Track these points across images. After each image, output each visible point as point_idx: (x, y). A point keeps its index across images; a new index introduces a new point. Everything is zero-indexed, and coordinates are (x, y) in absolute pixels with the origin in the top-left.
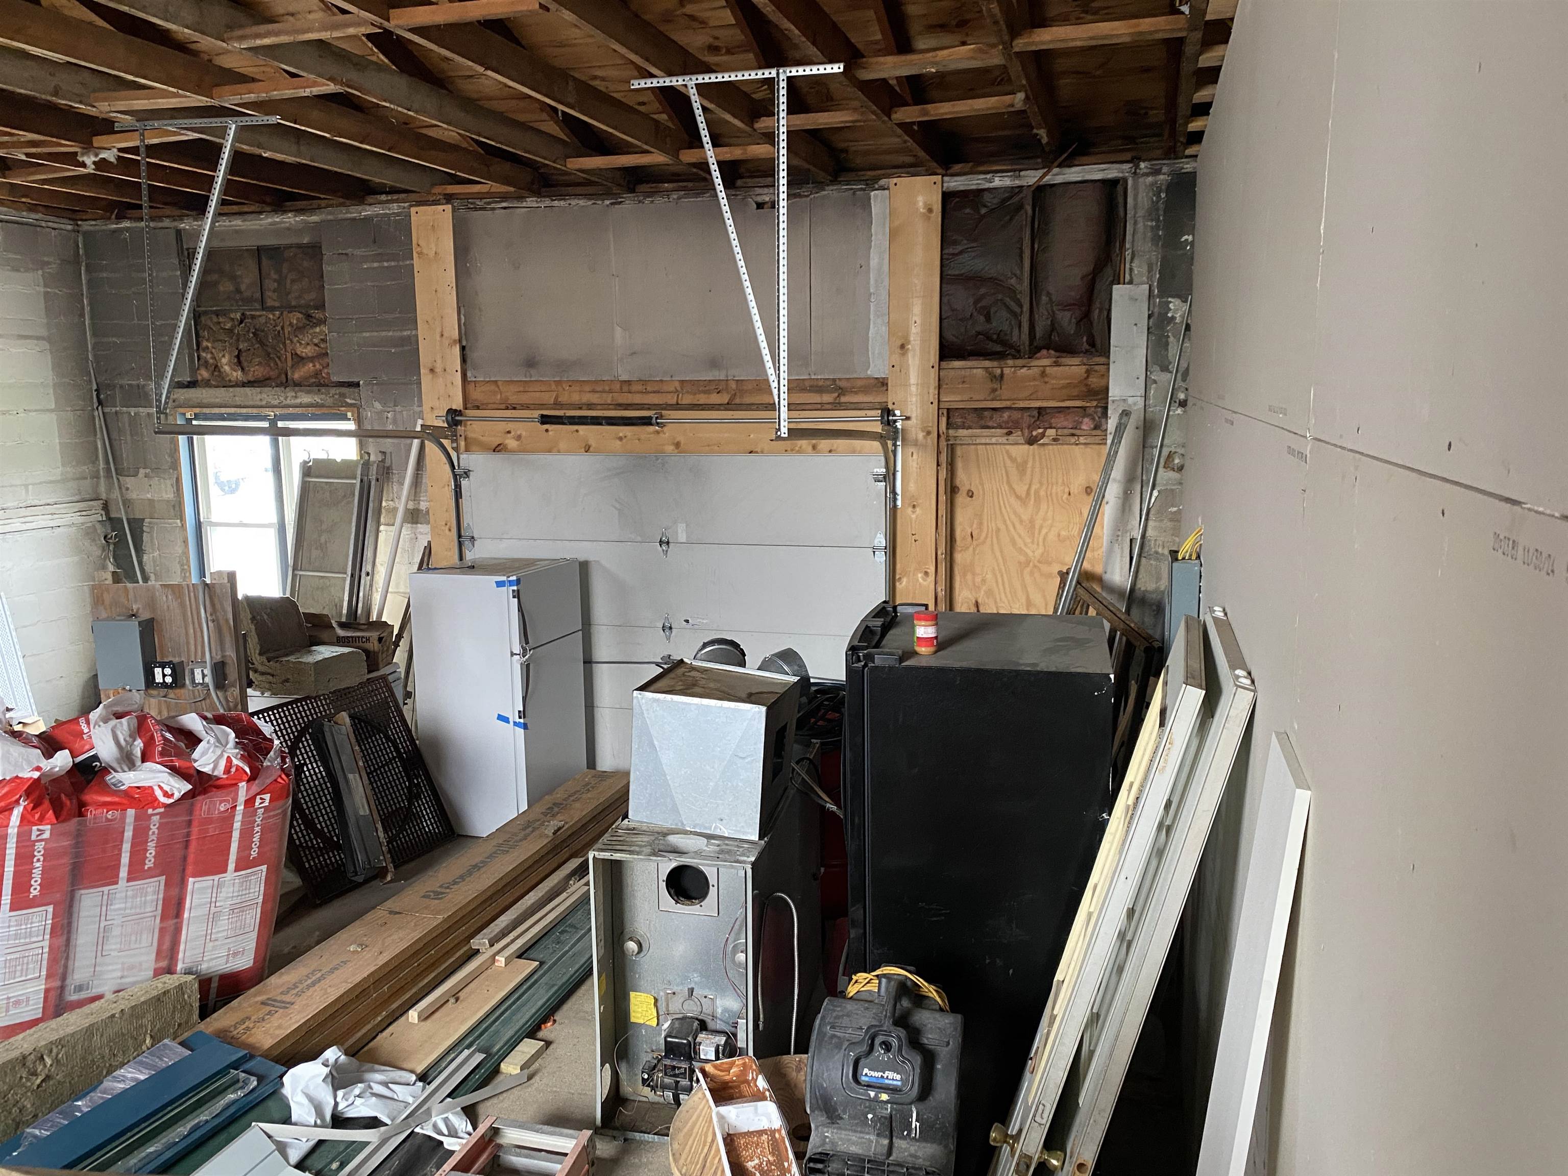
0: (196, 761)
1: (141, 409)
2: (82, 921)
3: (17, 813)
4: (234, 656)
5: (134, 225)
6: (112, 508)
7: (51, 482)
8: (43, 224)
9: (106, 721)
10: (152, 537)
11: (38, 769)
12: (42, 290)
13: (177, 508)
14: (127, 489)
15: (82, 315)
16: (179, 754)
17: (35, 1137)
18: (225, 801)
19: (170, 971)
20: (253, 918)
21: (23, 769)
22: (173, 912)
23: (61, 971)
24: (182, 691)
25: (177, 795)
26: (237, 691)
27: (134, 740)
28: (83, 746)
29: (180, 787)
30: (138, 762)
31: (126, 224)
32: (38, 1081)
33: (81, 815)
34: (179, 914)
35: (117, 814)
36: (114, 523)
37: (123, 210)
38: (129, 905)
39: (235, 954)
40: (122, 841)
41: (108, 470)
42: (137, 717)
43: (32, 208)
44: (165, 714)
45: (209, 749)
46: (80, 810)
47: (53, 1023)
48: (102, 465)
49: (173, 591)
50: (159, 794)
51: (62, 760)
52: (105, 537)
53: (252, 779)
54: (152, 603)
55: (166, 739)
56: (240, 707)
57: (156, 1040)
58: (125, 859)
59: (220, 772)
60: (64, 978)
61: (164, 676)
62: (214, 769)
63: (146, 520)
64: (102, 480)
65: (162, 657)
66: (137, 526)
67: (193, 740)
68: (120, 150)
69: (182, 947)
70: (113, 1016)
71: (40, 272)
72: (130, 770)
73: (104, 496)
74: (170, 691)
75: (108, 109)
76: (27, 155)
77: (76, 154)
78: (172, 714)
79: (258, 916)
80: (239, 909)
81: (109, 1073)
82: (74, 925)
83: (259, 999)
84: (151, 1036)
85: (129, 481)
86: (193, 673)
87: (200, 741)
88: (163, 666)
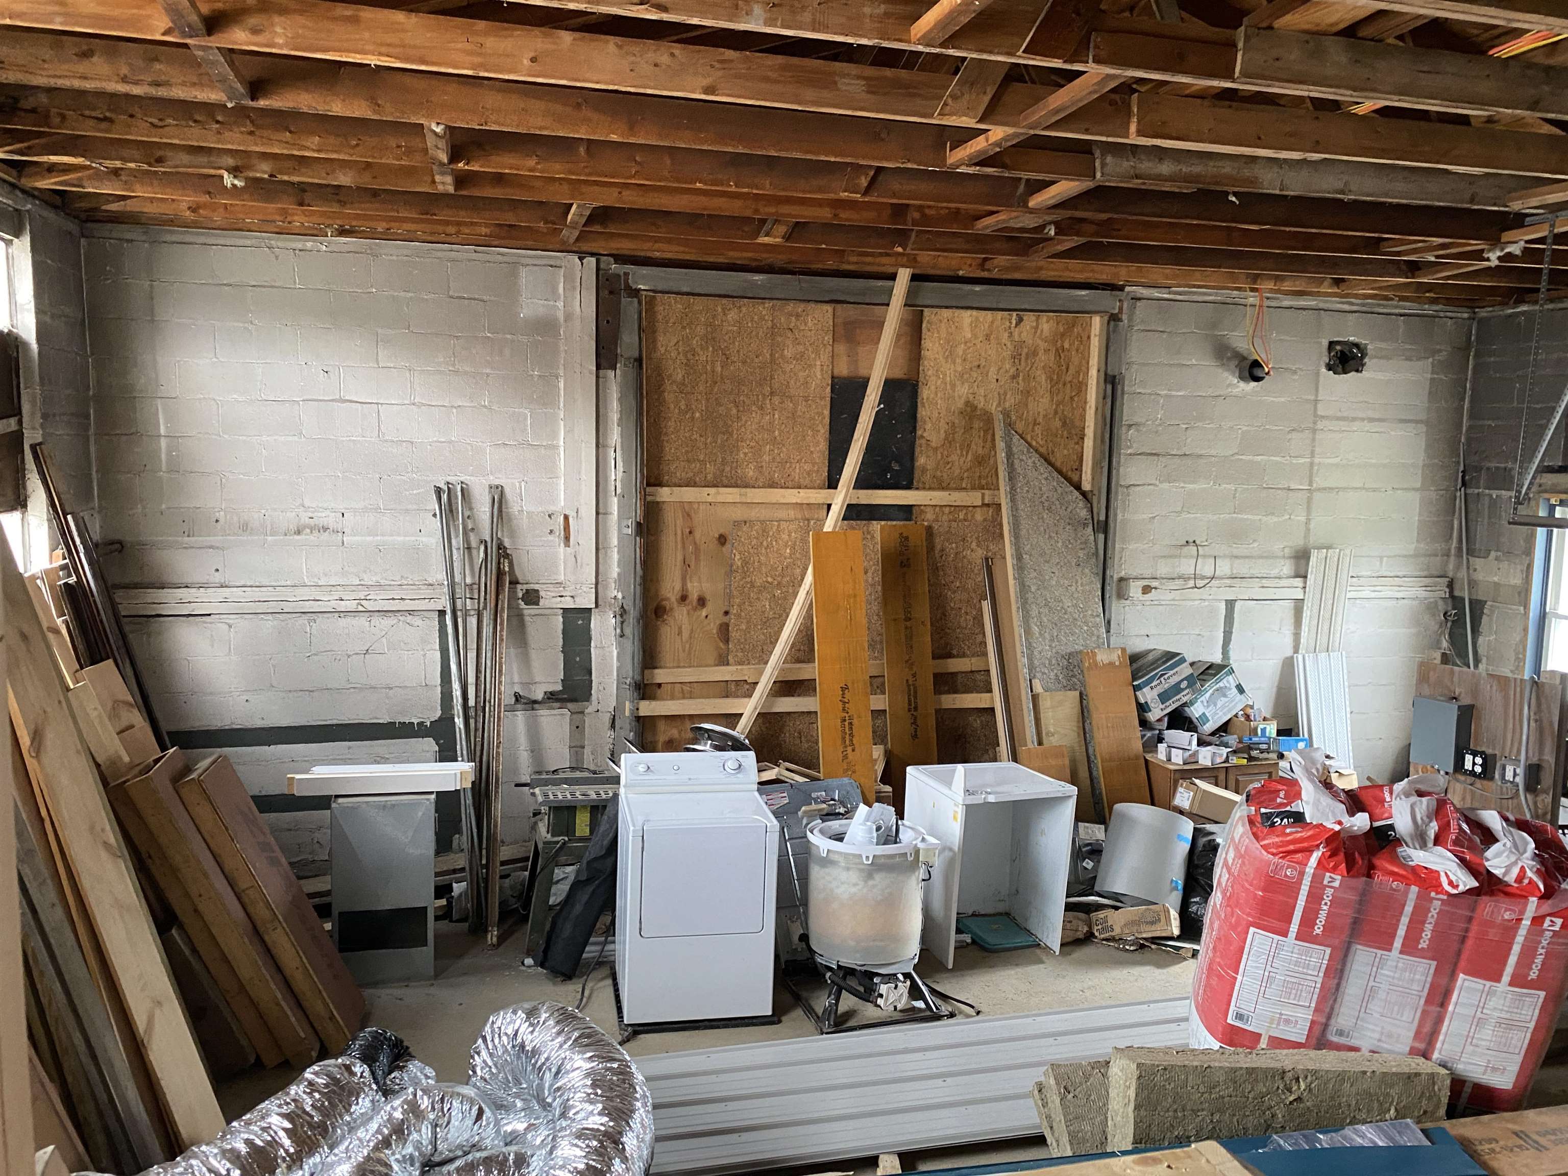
0: (1488, 860)
1: (1503, 492)
2: (1353, 973)
3: (1316, 856)
4: (1552, 761)
5: (1531, 308)
6: (1457, 586)
7: (1405, 556)
8: (1442, 314)
9: (1407, 795)
10: (1491, 620)
11: (1340, 823)
12: (1429, 376)
13: (1523, 595)
14: (1475, 570)
15: (1463, 399)
16: (1472, 848)
17: (1280, 1146)
18: (1510, 910)
19: (1426, 1055)
20: (1520, 1040)
21: (1328, 820)
22: (1438, 999)
23: (1327, 1010)
24: (1490, 783)
25: (1462, 888)
26: (1549, 799)
27: (1431, 821)
28: (1383, 813)
29: (1467, 882)
30: (1430, 844)
31: (1524, 308)
32: (1291, 1099)
33: (1369, 876)
34: (1443, 1004)
35: (1402, 886)
36: (1456, 601)
37: (1521, 295)
38: (1397, 975)
39: (1494, 1069)
40: (1401, 913)
41: (1460, 549)
42: (1438, 800)
43: (1434, 301)
44: (1468, 805)
45: (1503, 852)
46: (1370, 871)
47: (1313, 1053)
48: (1455, 543)
49: (1499, 682)
50: (1444, 881)
51: (1361, 822)
52: (1445, 614)
53: (1546, 896)
54: (1475, 691)
55: (1461, 828)
56: (1549, 817)
57: (1400, 1115)
58: (1401, 932)
59: (1511, 878)
60: (1329, 1017)
61: (1474, 764)
62: (1505, 874)
63: (1489, 603)
64: (1452, 558)
65: (1476, 745)
66: (1477, 607)
67: (1489, 838)
68: (1527, 242)
69: (1441, 1038)
70: (1365, 1073)
71: (1431, 360)
72: (1421, 848)
73: (1451, 574)
74: (1478, 781)
75: (1521, 206)
76: (1437, 257)
77: (1482, 251)
78: (1476, 805)
79: (1527, 1041)
80: (1508, 1025)
81: (1351, 1123)
82: (1346, 973)
83: (1510, 1126)
84: (1396, 1109)
85: (1478, 562)
86: (1504, 769)
87: (1497, 841)
88: (1475, 754)
